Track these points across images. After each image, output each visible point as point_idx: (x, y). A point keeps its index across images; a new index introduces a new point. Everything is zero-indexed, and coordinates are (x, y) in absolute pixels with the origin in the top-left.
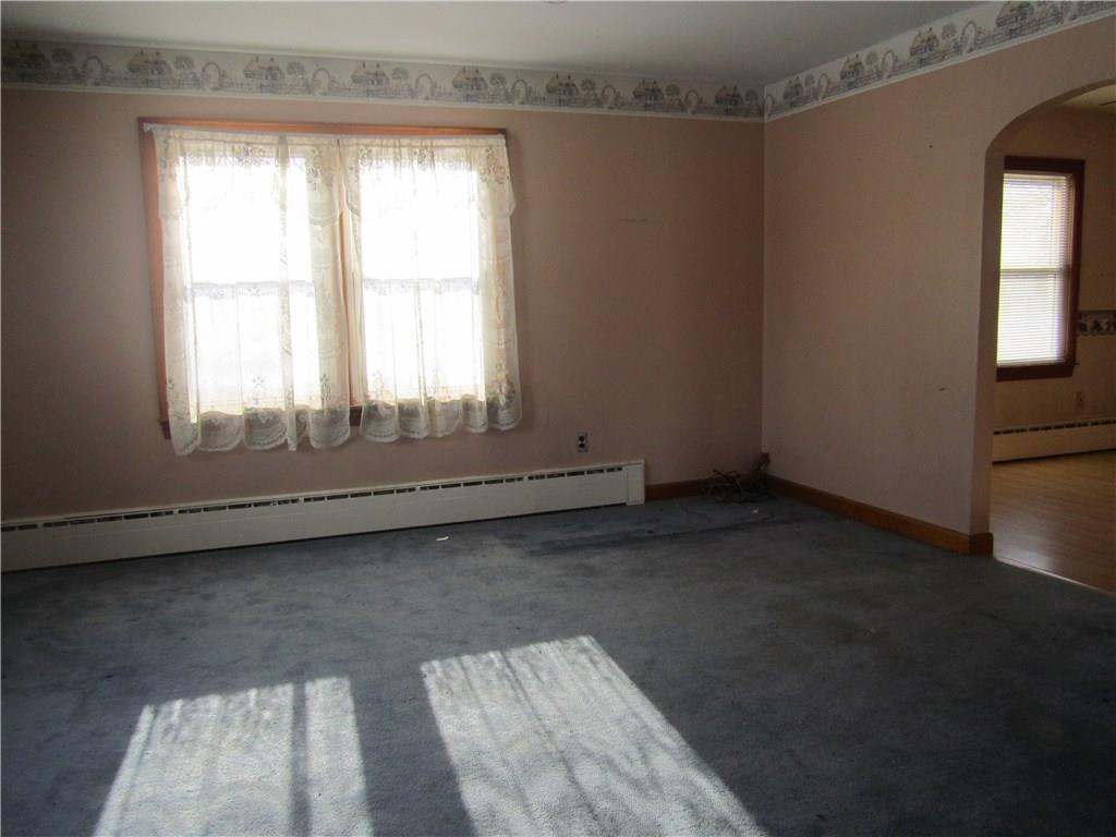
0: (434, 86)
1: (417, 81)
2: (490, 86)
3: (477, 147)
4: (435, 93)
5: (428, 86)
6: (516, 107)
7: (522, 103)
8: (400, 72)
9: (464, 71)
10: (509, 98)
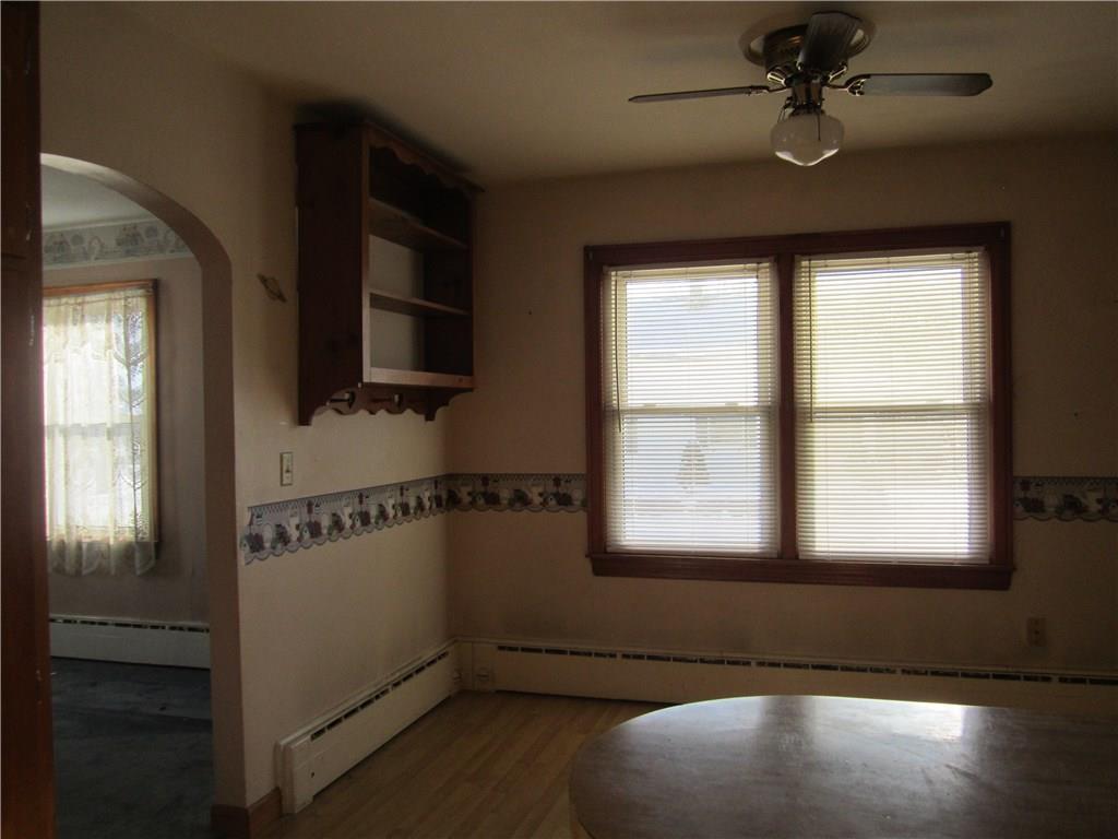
0: (102, 246)
1: (90, 243)
2: (146, 240)
3: (115, 299)
4: (103, 254)
5: (98, 248)
6: (168, 255)
7: (172, 251)
8: (78, 238)
9: (125, 229)
10: (161, 249)
